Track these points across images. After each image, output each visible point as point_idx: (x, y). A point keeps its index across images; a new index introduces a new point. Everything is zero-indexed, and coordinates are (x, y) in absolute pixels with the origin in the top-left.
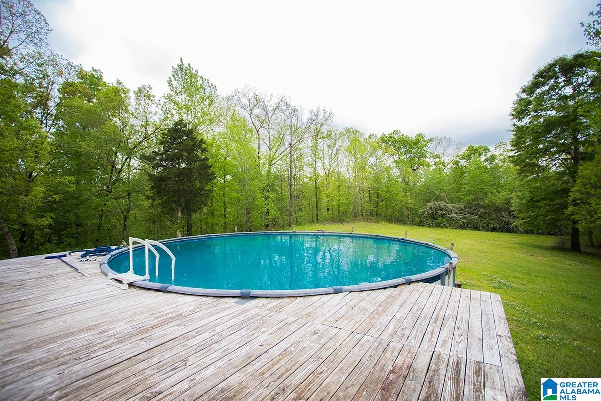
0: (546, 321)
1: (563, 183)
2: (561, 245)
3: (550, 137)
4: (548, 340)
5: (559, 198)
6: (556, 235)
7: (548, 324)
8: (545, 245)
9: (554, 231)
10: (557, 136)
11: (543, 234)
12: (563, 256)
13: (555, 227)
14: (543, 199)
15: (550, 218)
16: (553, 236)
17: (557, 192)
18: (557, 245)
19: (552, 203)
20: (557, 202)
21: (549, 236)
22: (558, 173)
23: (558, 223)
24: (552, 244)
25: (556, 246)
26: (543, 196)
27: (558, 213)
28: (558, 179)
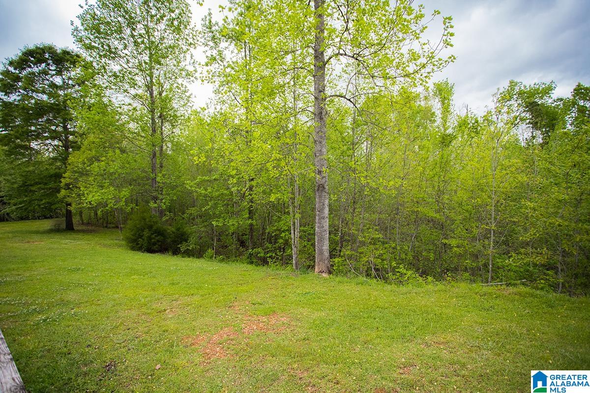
0: (46, 304)
1: (56, 169)
2: (57, 228)
3: (42, 122)
4: (48, 320)
5: (53, 182)
6: (52, 218)
7: (48, 306)
8: (41, 229)
9: (50, 215)
10: (49, 121)
11: (39, 219)
12: (59, 237)
13: (50, 210)
14: (36, 183)
15: (45, 203)
16: (49, 220)
17: (51, 176)
18: (53, 227)
19: (46, 186)
20: (50, 186)
21: (45, 220)
22: (50, 158)
23: (53, 207)
24: (49, 228)
25: (52, 229)
26: (37, 180)
27: (52, 197)
28: (51, 164)
